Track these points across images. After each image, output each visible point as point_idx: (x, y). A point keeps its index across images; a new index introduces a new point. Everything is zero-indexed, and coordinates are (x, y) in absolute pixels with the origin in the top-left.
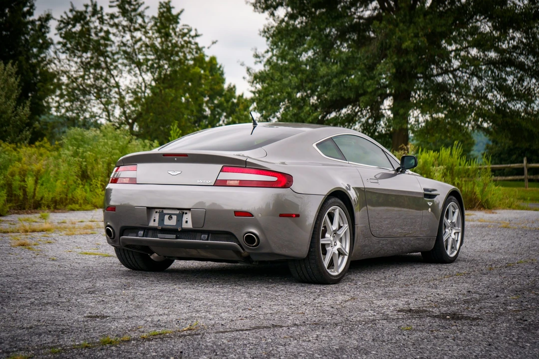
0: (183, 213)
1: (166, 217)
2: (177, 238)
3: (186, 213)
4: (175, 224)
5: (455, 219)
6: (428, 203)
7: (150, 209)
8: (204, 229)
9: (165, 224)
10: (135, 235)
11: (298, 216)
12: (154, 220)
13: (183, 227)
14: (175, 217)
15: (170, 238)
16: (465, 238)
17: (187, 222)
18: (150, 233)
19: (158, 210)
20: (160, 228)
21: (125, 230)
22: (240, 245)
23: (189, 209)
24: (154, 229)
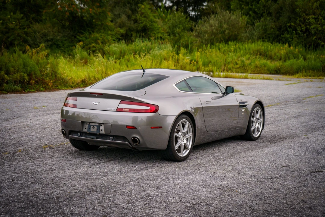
0: (100, 125)
1: (92, 127)
2: (97, 138)
3: (102, 125)
4: (96, 131)
5: (258, 116)
6: (242, 110)
7: (83, 123)
8: (111, 134)
9: (91, 131)
10: (76, 135)
11: (161, 127)
12: (86, 128)
13: (100, 133)
14: (96, 127)
15: (94, 138)
16: (265, 126)
17: (102, 130)
18: (84, 135)
19: (87, 123)
20: (88, 132)
21: (71, 132)
22: (130, 143)
23: (103, 124)
24: (86, 133)
